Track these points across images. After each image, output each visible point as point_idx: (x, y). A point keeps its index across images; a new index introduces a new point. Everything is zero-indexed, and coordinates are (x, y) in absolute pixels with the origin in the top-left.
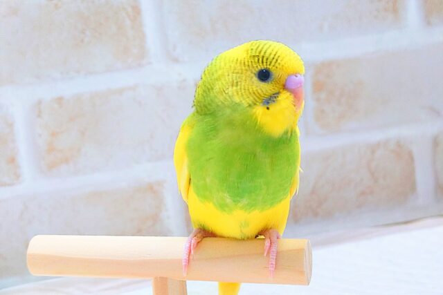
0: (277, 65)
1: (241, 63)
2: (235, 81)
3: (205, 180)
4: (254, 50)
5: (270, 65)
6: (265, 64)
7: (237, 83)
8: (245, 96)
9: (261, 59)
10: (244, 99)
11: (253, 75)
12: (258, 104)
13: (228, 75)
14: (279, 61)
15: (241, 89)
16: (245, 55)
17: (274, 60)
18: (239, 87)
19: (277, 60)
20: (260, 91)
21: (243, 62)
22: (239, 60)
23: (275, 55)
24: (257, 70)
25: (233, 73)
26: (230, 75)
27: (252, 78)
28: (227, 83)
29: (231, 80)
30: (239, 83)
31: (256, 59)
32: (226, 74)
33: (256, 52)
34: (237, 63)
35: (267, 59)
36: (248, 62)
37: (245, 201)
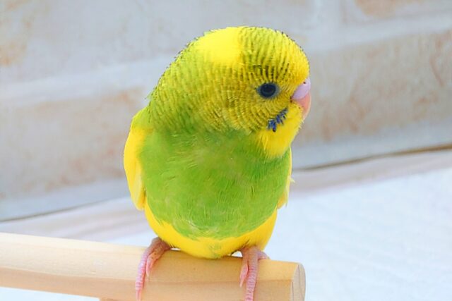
0: (286, 77)
1: (236, 75)
2: (230, 101)
3: (163, 200)
4: (254, 58)
5: (277, 77)
6: (270, 77)
7: (233, 102)
8: (246, 120)
9: (264, 70)
10: (244, 123)
11: (254, 91)
12: (262, 128)
13: (220, 92)
14: (289, 72)
15: (239, 110)
16: (241, 64)
17: (284, 71)
18: (236, 108)
19: (286, 70)
20: (264, 112)
21: (239, 74)
22: (234, 72)
23: (284, 63)
24: (260, 85)
25: (226, 88)
26: (222, 91)
27: (253, 94)
28: (219, 103)
29: (224, 98)
30: (236, 102)
31: (259, 70)
32: (216, 90)
33: (256, 60)
34: (230, 76)
35: (273, 70)
36: (247, 74)
37: (215, 229)
